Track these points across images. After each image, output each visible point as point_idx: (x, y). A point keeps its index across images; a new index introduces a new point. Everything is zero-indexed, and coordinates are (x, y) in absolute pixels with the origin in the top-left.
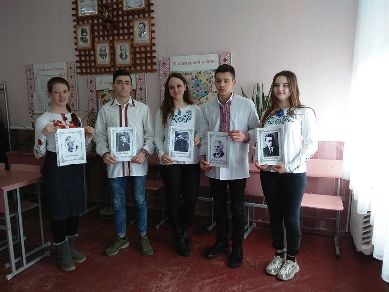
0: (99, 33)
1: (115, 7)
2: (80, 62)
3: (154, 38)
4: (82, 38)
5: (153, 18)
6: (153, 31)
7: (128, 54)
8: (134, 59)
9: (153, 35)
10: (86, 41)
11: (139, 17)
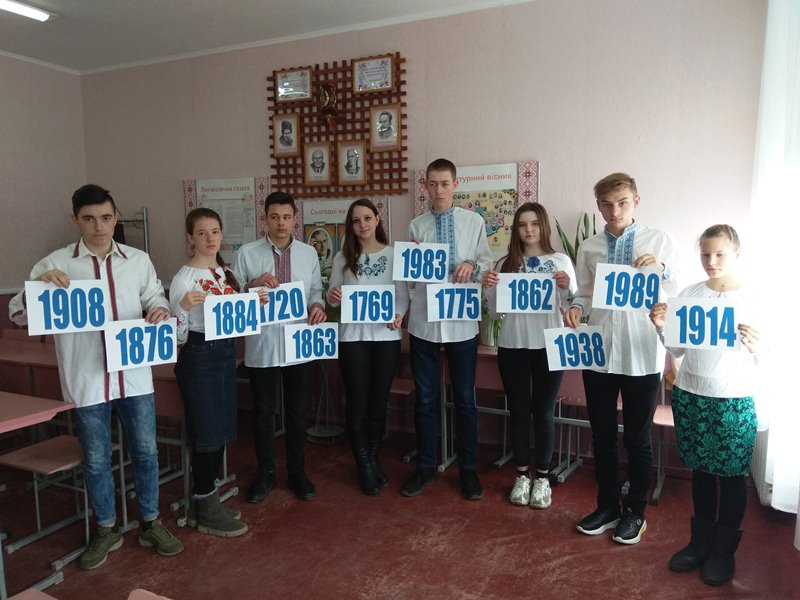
0: (311, 130)
1: (340, 86)
2: (278, 177)
3: (405, 138)
4: (282, 137)
5: (404, 105)
6: (405, 127)
7: (361, 164)
8: (370, 173)
9: (404, 133)
10: (289, 143)
11: (381, 103)
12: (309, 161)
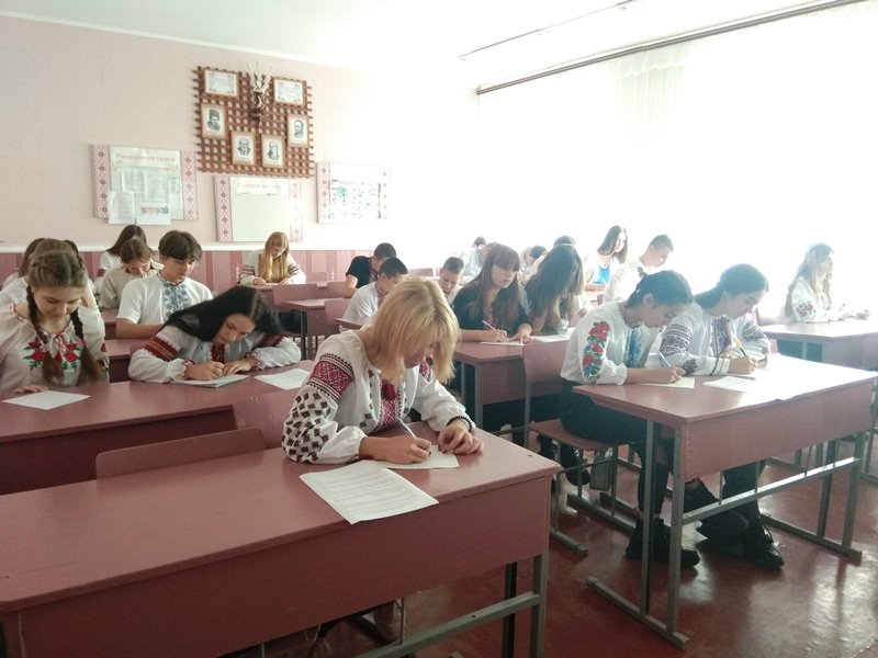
3: (312, 140)
4: (210, 123)
5: (311, 117)
6: (311, 133)
10: (217, 128)
11: (293, 113)
12: (236, 145)
